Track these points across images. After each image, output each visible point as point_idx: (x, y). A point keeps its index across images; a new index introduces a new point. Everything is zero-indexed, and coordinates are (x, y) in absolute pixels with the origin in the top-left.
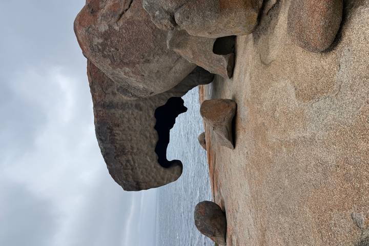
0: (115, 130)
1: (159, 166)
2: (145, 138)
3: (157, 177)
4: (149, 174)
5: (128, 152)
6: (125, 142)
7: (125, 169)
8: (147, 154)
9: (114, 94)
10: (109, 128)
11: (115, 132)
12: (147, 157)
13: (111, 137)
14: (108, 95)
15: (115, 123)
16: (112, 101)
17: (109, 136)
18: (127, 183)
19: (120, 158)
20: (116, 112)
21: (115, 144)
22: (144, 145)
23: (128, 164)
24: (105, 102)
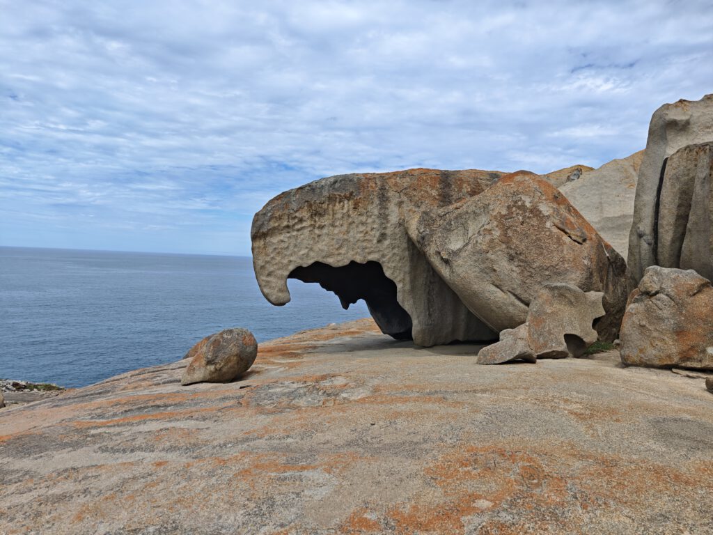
0: (348, 203)
1: (291, 268)
6: (331, 217)
7: (289, 215)
8: (311, 249)
9: (400, 204)
10: (351, 194)
11: (346, 202)
12: (307, 250)
13: (338, 196)
14: (397, 195)
15: (359, 202)
16: (389, 201)
17: (339, 193)
18: (267, 218)
19: (306, 208)
20: (374, 205)
21: (327, 203)
22: (326, 245)
23: (296, 220)
24: (388, 191)
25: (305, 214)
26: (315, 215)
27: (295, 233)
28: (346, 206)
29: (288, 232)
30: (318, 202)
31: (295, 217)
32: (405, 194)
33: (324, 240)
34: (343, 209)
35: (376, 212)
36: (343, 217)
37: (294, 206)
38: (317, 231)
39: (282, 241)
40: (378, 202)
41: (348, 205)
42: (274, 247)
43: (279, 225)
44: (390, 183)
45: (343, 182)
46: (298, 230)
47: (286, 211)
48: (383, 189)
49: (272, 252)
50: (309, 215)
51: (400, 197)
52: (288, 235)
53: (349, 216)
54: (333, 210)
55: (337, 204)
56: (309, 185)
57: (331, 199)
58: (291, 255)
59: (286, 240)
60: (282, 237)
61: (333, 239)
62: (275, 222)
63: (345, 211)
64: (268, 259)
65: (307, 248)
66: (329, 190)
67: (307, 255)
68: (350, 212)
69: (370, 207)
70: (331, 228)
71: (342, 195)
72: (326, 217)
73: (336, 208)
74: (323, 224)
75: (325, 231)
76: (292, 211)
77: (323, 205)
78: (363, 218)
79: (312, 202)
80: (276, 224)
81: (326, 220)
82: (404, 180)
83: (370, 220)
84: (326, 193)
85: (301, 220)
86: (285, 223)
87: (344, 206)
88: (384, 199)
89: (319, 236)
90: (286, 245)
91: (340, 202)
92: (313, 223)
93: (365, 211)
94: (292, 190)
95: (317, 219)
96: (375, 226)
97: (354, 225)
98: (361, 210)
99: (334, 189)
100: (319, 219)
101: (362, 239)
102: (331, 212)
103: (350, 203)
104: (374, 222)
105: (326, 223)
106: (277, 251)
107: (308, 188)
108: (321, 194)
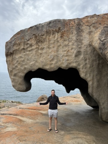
0: (58, 34)
1: (26, 72)
2: (51, 59)
3: (17, 70)
4: (19, 63)
5: (39, 46)
6: (47, 43)
7: (24, 42)
8: (36, 61)
9: (90, 33)
10: (59, 29)
11: (56, 34)
12: (34, 62)
13: (51, 31)
14: (88, 27)
15: (64, 33)
16: (83, 32)
17: (52, 29)
18: (12, 44)
19: (34, 38)
20: (74, 35)
21: (46, 35)
22: (44, 59)
23: (28, 46)
24: (82, 26)
25: (33, 42)
26: (39, 42)
27: (28, 53)
28: (56, 36)
29: (24, 52)
30: (40, 34)
31: (28, 44)
32: (94, 27)
33: (44, 56)
34: (54, 38)
35: (74, 38)
36: (54, 43)
37: (27, 38)
38: (40, 51)
39: (21, 57)
40: (76, 33)
41: (57, 35)
42: (17, 60)
43: (19, 48)
44: (84, 22)
45: (55, 22)
46: (30, 51)
47: (23, 40)
48: (79, 25)
49: (16, 63)
50: (36, 42)
51: (90, 29)
52: (24, 54)
53: (58, 42)
54: (49, 39)
55: (51, 35)
56: (36, 26)
57: (48, 33)
58: (26, 64)
59: (23, 56)
60: (20, 55)
61: (49, 55)
62: (17, 47)
63: (55, 39)
64: (14, 67)
65: (34, 60)
66: (46, 28)
67: (34, 65)
68: (59, 39)
69: (71, 36)
70: (48, 49)
71: (54, 30)
72: (45, 43)
73: (50, 37)
74: (43, 47)
75: (44, 51)
76: (26, 41)
77: (43, 37)
78: (66, 43)
79: (37, 35)
80: (17, 48)
81: (45, 45)
82: (93, 19)
83: (70, 44)
84: (45, 30)
85: (31, 45)
86: (22, 47)
87: (55, 36)
88: (79, 30)
89: (41, 54)
90: (23, 59)
91: (53, 34)
92: (38, 46)
93: (68, 38)
94: (26, 29)
95: (40, 45)
96: (74, 47)
97: (61, 47)
98: (65, 38)
99: (49, 27)
100: (41, 44)
101: (65, 55)
102: (48, 40)
103: (59, 34)
104: (73, 44)
105: (45, 46)
106: (18, 62)
107: (35, 27)
108: (42, 30)
